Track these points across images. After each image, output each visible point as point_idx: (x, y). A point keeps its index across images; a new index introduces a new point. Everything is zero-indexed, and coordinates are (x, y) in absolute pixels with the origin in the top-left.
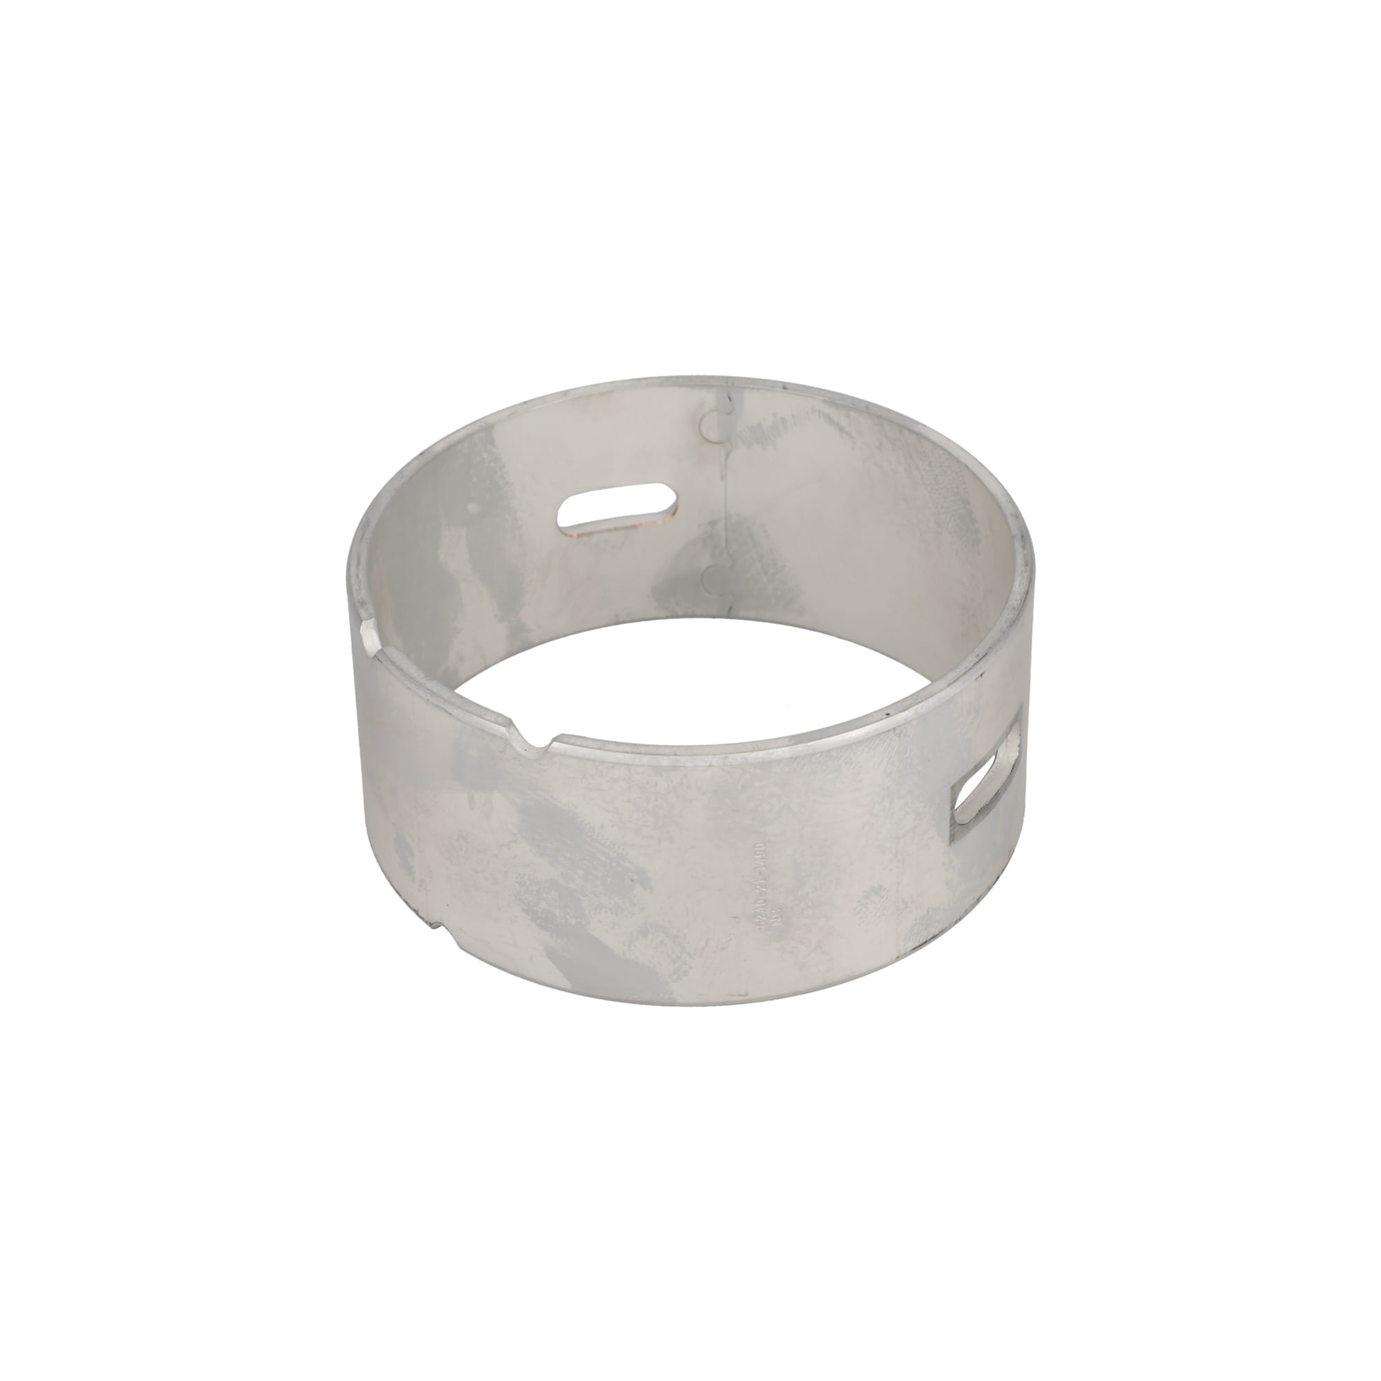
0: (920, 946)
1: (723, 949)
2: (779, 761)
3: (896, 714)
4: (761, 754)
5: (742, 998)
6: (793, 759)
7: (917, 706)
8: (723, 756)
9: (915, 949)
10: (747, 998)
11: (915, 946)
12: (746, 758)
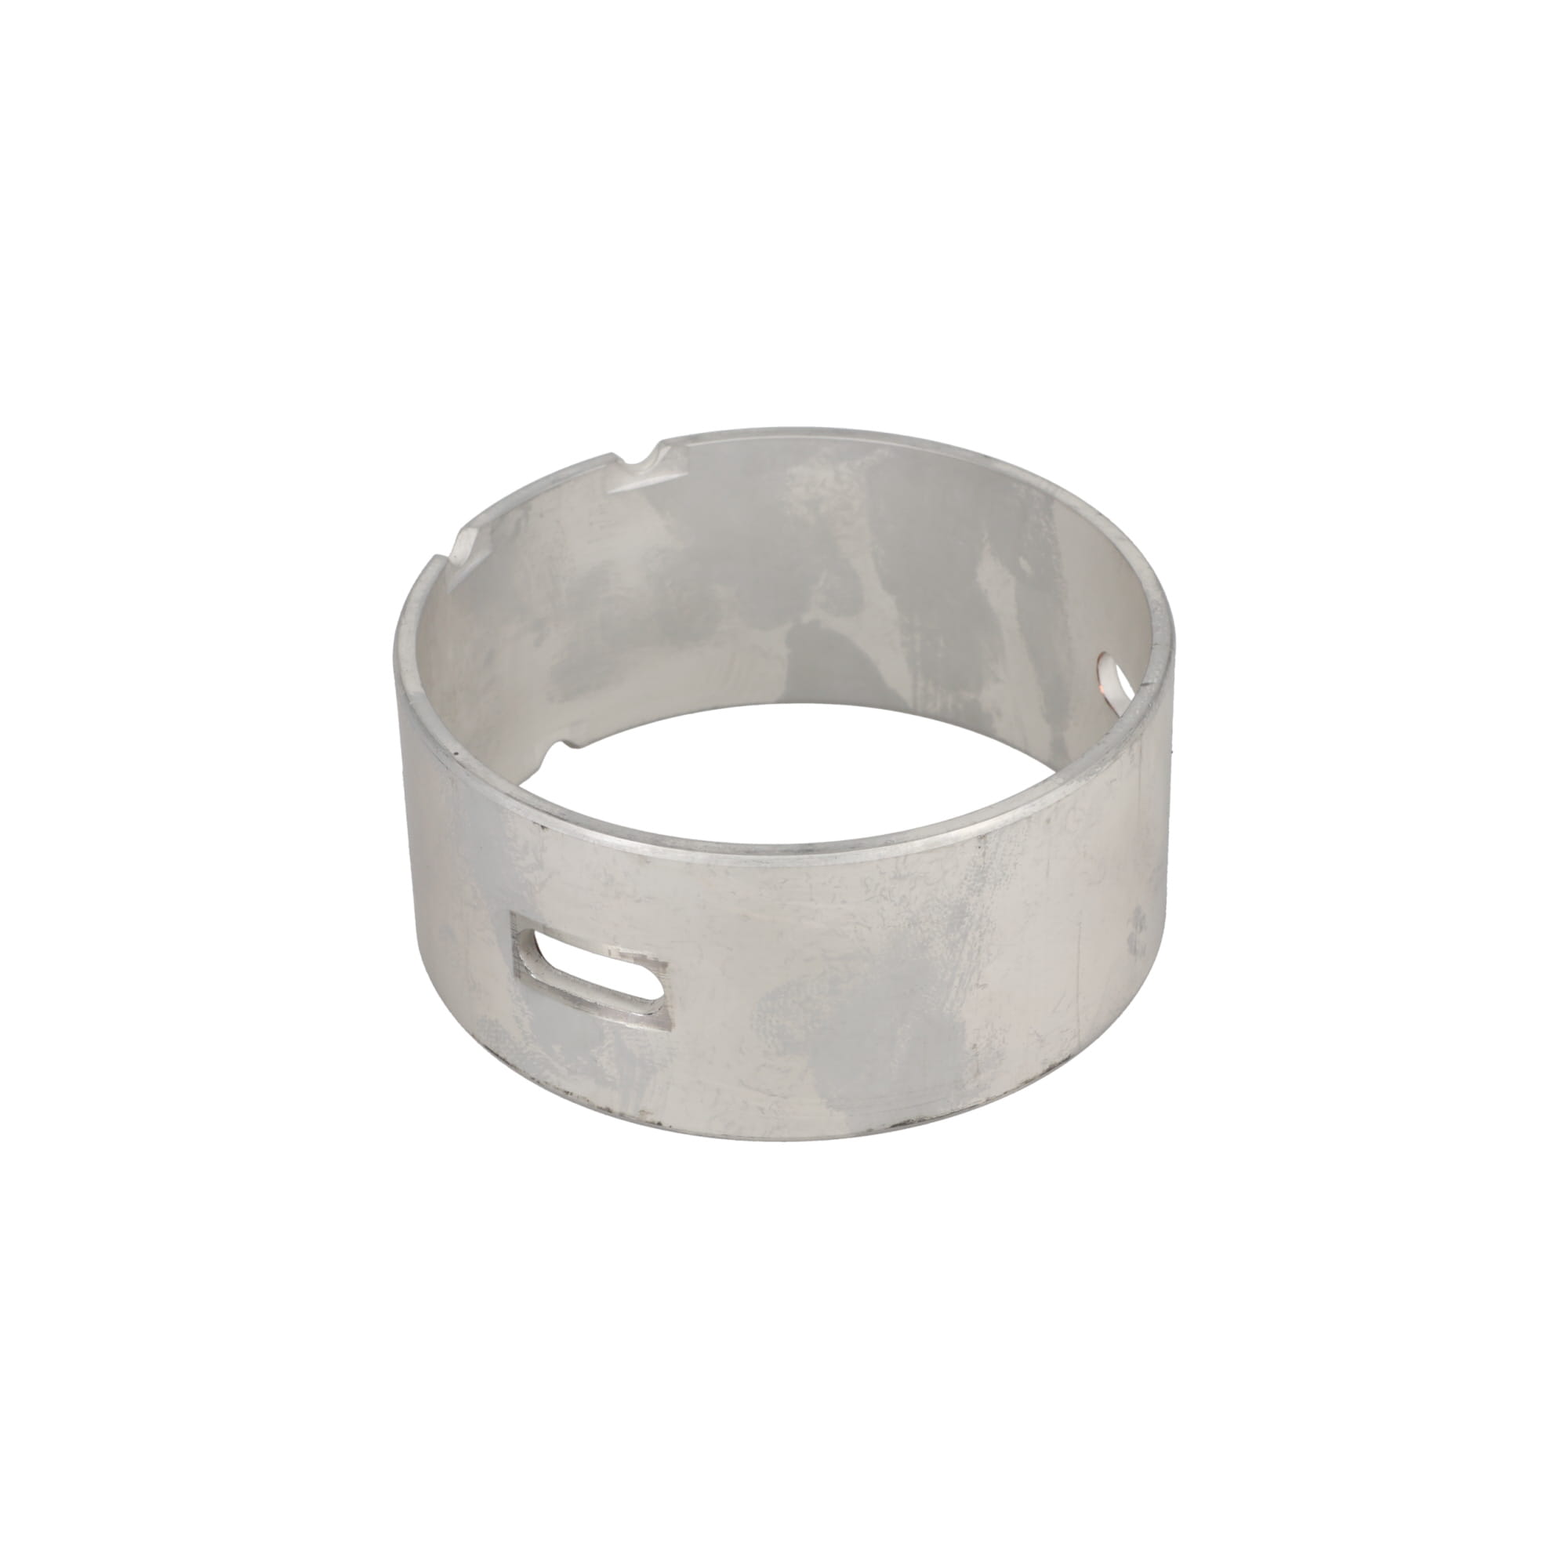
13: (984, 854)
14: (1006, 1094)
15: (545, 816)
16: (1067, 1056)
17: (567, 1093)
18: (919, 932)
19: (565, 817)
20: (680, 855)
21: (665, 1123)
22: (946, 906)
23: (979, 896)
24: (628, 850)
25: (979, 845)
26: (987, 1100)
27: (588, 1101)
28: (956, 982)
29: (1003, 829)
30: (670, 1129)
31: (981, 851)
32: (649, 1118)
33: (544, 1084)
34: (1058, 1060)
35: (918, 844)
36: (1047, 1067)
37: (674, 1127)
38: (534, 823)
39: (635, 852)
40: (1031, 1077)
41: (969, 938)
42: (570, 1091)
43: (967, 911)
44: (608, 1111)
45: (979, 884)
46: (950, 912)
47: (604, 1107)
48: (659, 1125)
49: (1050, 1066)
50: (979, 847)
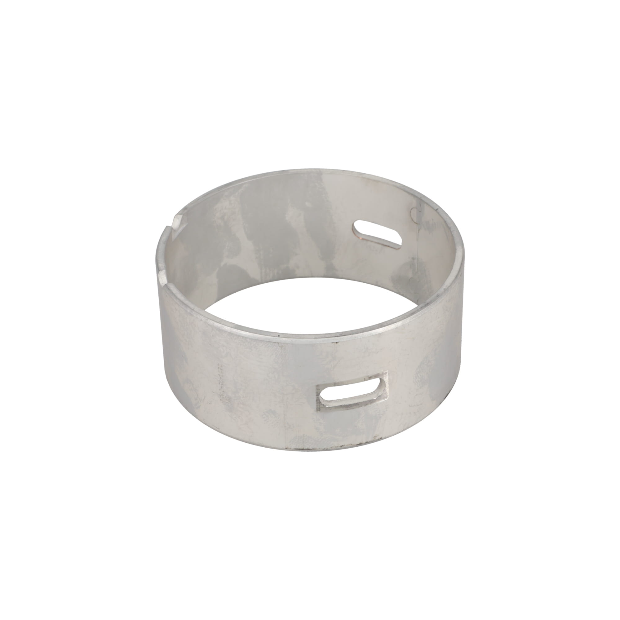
0: (299, 449)
1: (210, 404)
2: (225, 332)
3: (282, 337)
4: (219, 325)
5: (217, 429)
6: (231, 334)
7: (293, 339)
8: (207, 319)
9: (296, 449)
10: (218, 430)
11: (297, 448)
12: (214, 324)
15: (336, 338)
17: (342, 446)
19: (344, 335)
20: (393, 326)
21: (383, 437)
24: (374, 334)
27: (352, 444)
30: (385, 438)
32: (377, 438)
33: (330, 448)
37: (386, 436)
38: (332, 343)
39: (377, 333)
42: (343, 445)
44: (361, 444)
47: (359, 443)
48: (381, 439)
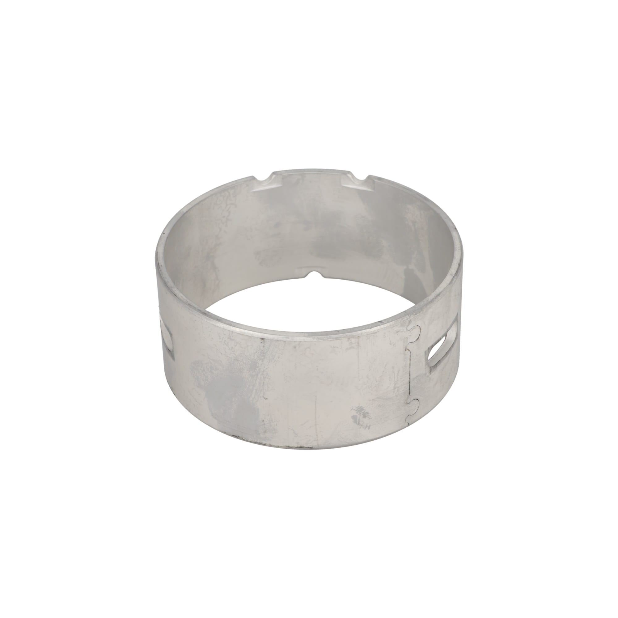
13: (264, 346)
14: (278, 447)
16: (311, 446)
18: (239, 365)
22: (248, 359)
23: (262, 362)
25: (261, 341)
26: (270, 445)
28: (254, 391)
29: (272, 340)
31: (263, 345)
34: (306, 446)
35: (238, 330)
36: (299, 446)
40: (291, 446)
41: (259, 376)
43: (257, 365)
45: (263, 357)
46: (250, 362)
49: (301, 446)
50: (262, 343)
